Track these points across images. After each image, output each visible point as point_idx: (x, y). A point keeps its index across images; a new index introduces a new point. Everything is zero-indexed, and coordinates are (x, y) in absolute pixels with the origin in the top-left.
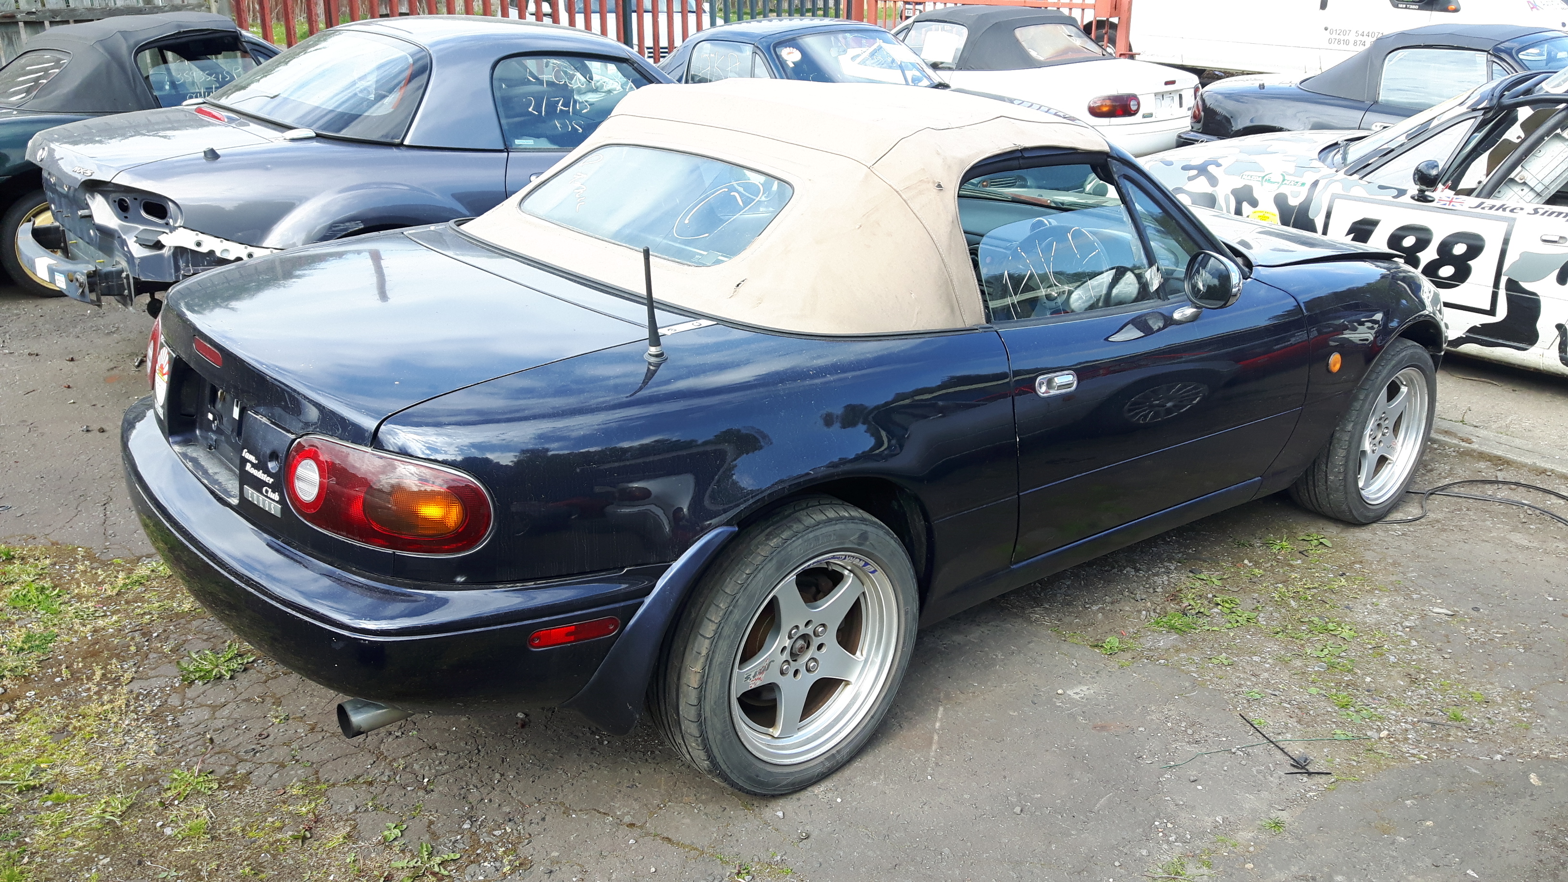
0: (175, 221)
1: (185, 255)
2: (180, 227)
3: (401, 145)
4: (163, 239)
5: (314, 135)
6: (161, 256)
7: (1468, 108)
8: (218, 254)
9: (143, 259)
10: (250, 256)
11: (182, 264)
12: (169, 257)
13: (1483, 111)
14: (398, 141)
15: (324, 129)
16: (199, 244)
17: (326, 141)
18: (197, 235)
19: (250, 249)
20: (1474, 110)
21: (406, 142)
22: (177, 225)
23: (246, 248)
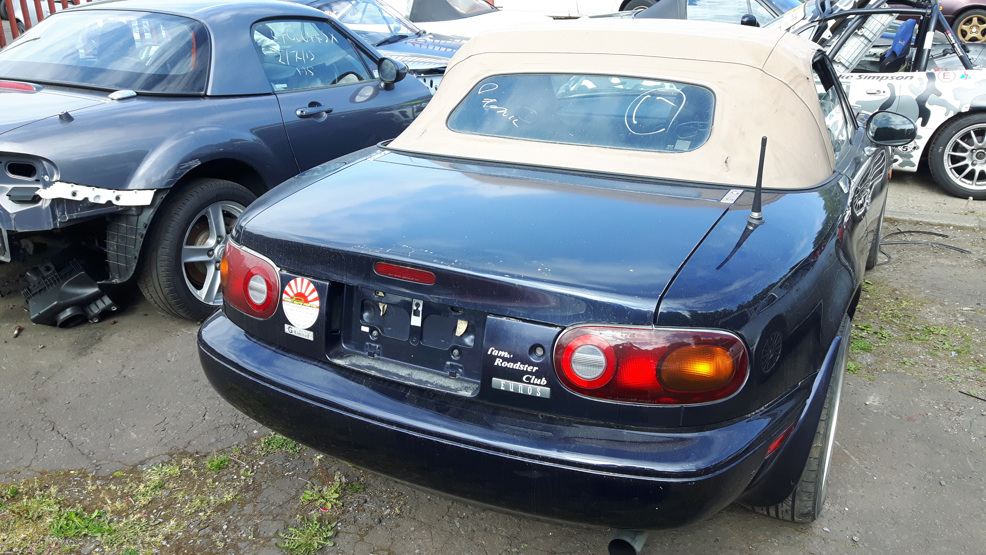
0: (52, 176)
1: (61, 206)
2: (57, 181)
3: (205, 96)
4: (42, 193)
5: (135, 94)
6: (39, 209)
7: (809, 21)
8: (91, 200)
9: (18, 214)
10: (118, 198)
11: (58, 213)
12: (47, 208)
13: (818, 22)
14: (203, 93)
15: (142, 89)
16: (74, 194)
17: (145, 98)
18: (72, 186)
19: (118, 193)
20: (812, 22)
21: (209, 93)
22: (54, 180)
23: (114, 192)
